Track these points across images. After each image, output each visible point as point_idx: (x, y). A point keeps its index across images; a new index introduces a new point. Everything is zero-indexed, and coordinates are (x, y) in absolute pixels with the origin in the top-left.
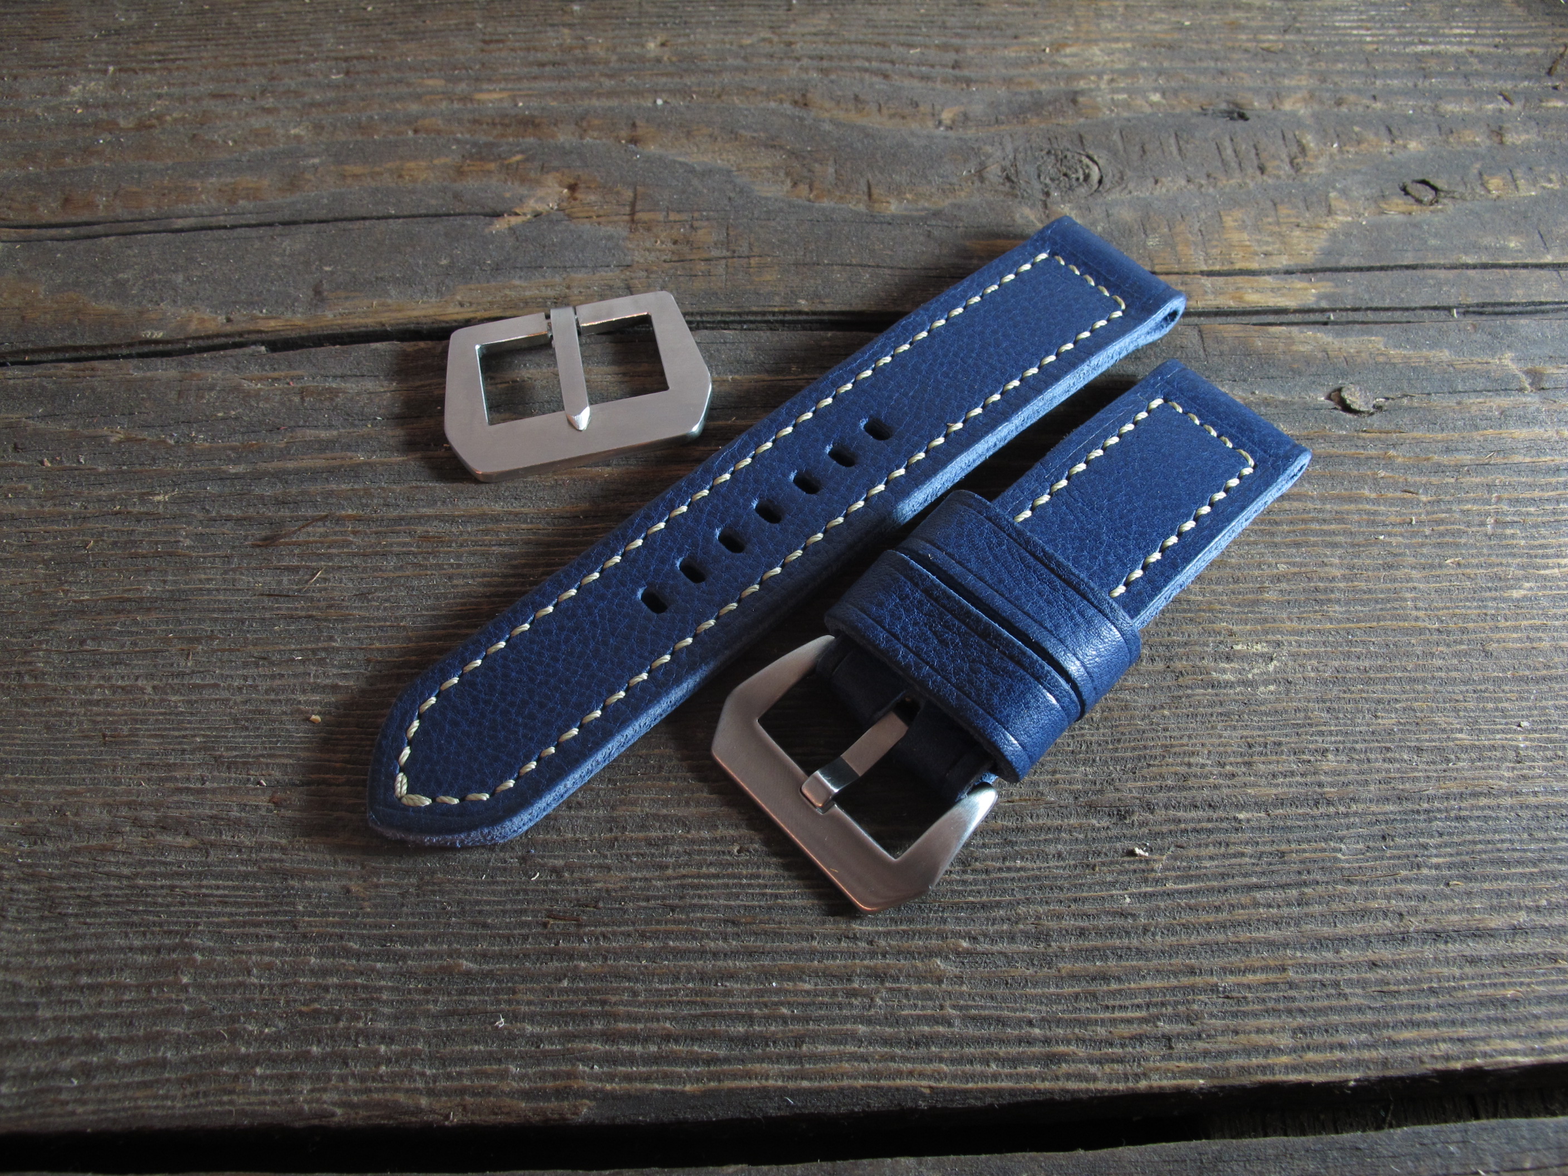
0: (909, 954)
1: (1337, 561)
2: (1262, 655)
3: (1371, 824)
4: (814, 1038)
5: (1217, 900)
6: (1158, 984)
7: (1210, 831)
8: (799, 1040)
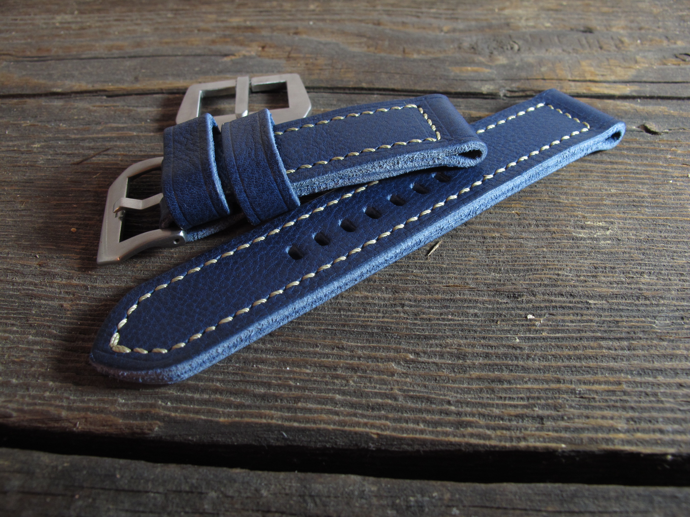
0: (376, 359)
1: (645, 190)
2: (602, 227)
3: (673, 311)
4: (307, 399)
5: (575, 344)
6: (535, 386)
7: (570, 308)
8: (297, 399)
